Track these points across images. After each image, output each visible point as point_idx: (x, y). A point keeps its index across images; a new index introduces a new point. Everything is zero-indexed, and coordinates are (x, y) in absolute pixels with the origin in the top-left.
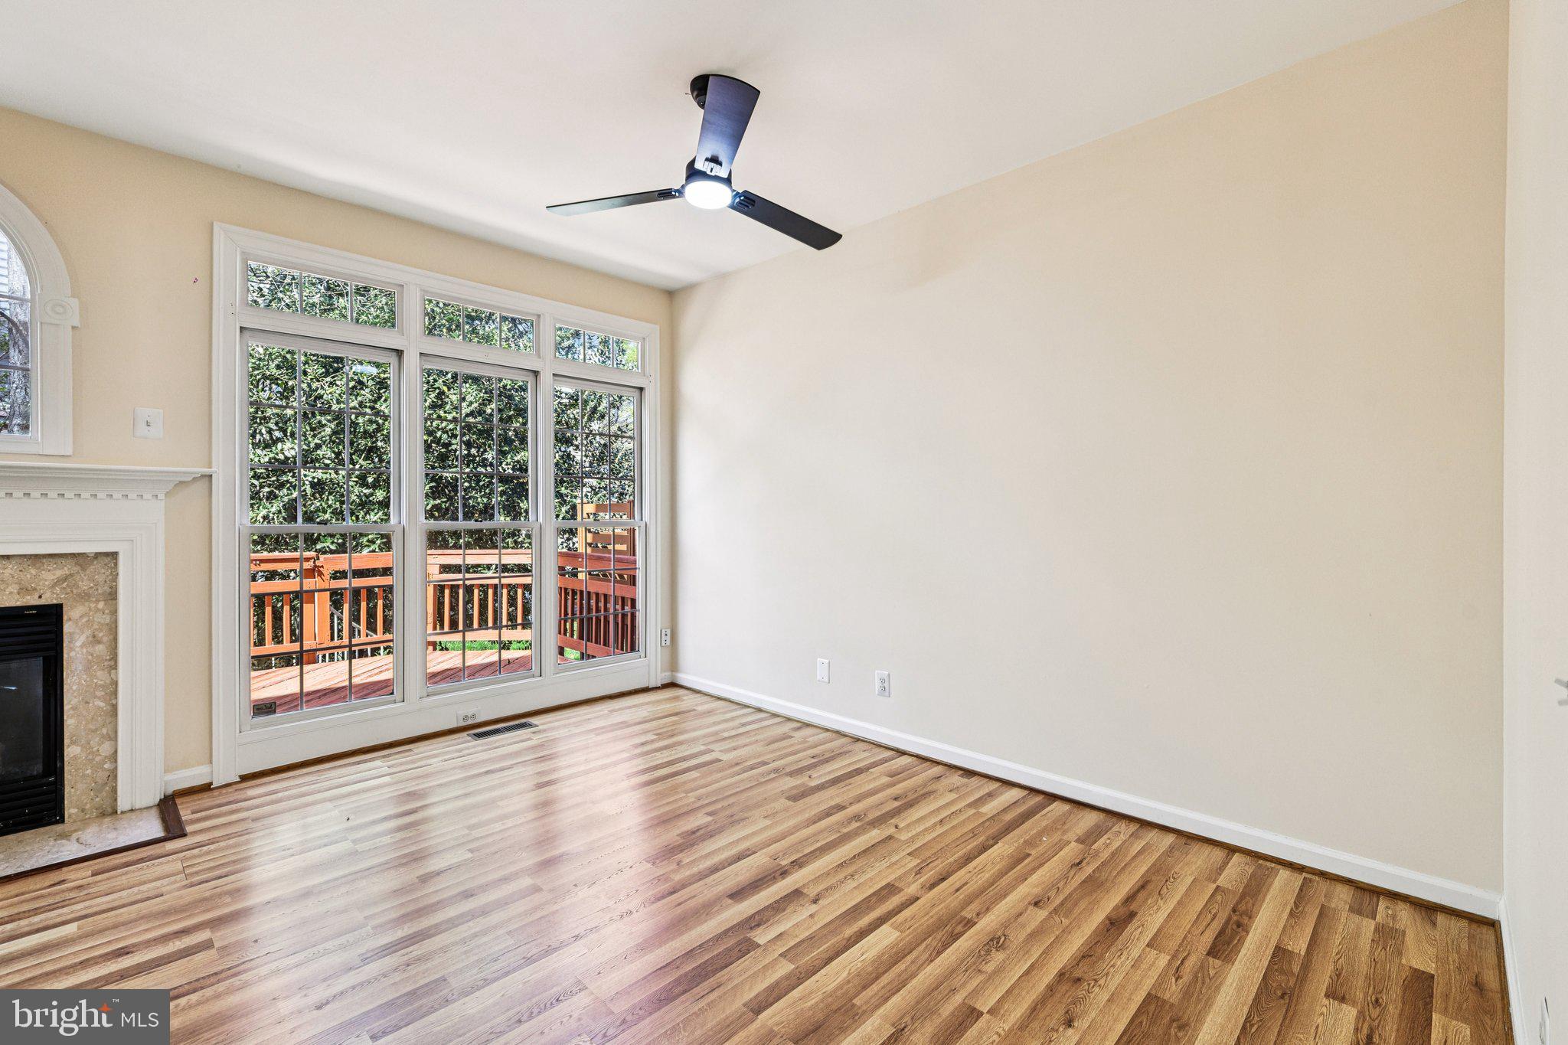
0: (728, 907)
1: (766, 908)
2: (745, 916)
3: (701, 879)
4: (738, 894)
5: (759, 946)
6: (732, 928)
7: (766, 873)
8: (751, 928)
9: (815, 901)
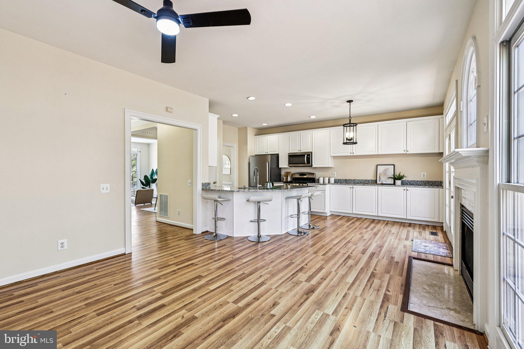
0: (167, 302)
1: (153, 303)
2: (162, 300)
3: (175, 311)
4: (163, 306)
5: (161, 293)
6: (167, 296)
7: (148, 315)
8: (161, 297)
9: (135, 306)
